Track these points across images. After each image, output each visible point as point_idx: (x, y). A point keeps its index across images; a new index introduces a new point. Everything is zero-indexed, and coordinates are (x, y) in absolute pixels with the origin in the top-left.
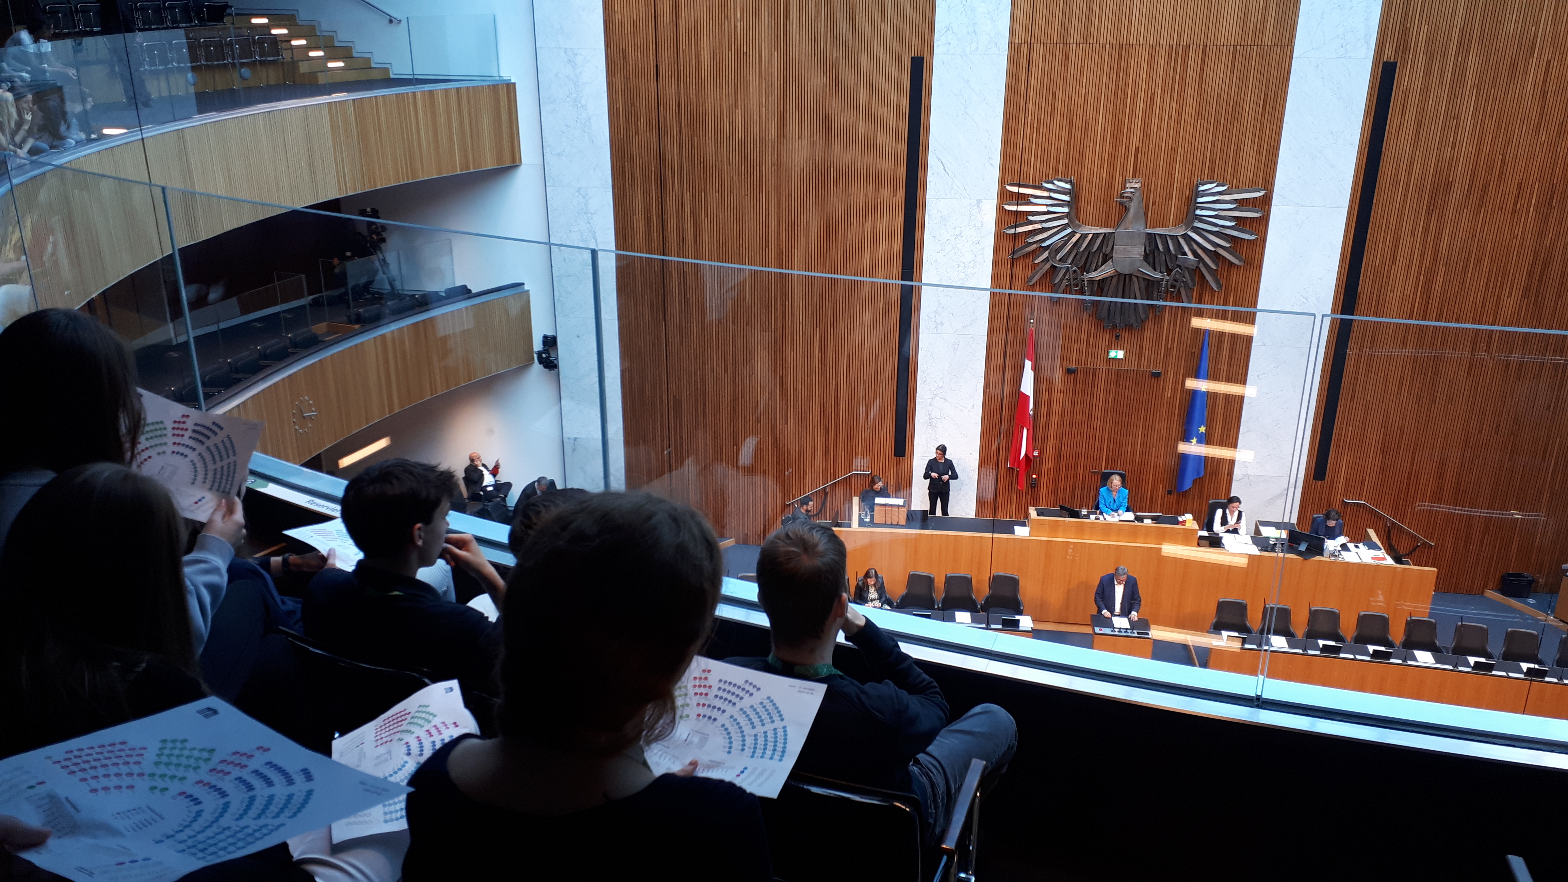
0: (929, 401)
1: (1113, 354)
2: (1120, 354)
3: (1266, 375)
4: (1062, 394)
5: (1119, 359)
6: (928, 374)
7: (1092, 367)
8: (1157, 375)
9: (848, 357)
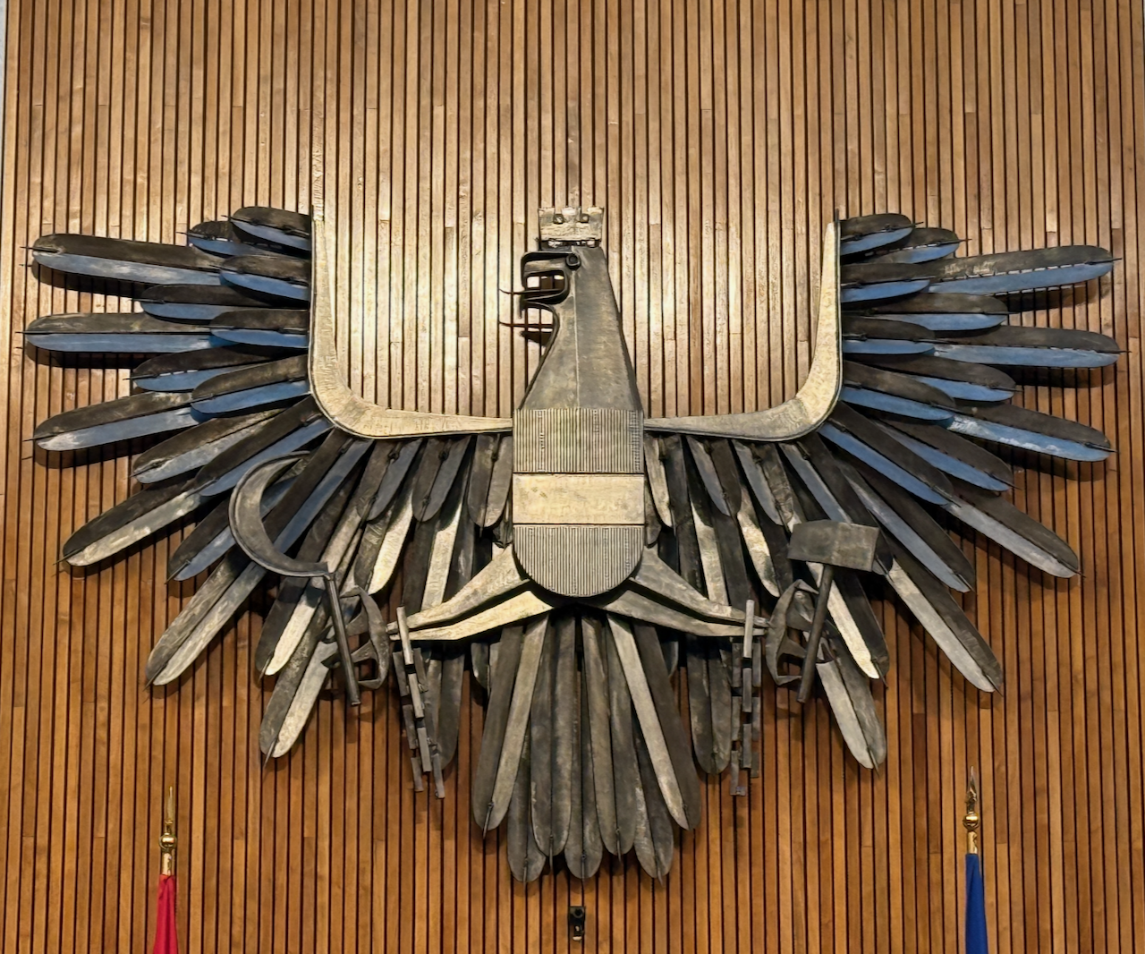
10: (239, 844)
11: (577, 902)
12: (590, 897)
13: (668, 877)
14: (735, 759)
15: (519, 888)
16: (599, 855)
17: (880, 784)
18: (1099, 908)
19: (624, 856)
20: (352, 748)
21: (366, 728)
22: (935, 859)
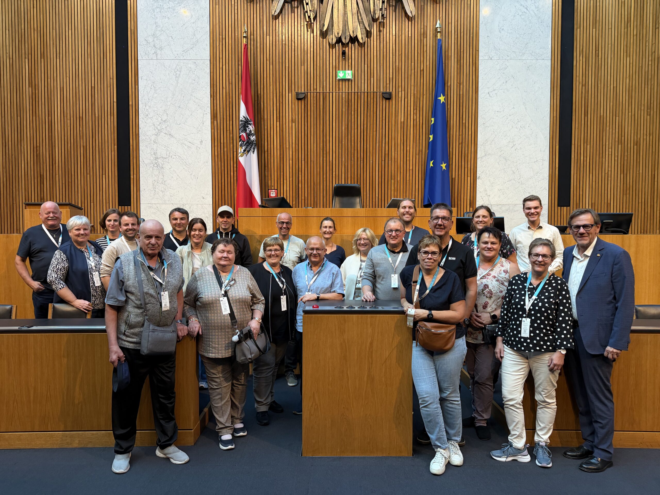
0: (153, 138)
1: (341, 75)
2: (348, 74)
3: (496, 92)
4: (294, 124)
5: (348, 80)
6: (150, 107)
7: (321, 91)
8: (388, 97)
9: (62, 90)
10: (268, 37)
11: (344, 49)
12: (347, 49)
13: (365, 43)
14: (380, 13)
15: (331, 46)
16: (349, 38)
17: (413, 22)
18: (462, 50)
19: (355, 37)
20: (293, 14)
21: (296, 10)
22: (425, 39)
